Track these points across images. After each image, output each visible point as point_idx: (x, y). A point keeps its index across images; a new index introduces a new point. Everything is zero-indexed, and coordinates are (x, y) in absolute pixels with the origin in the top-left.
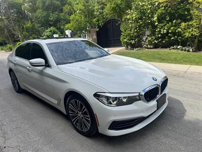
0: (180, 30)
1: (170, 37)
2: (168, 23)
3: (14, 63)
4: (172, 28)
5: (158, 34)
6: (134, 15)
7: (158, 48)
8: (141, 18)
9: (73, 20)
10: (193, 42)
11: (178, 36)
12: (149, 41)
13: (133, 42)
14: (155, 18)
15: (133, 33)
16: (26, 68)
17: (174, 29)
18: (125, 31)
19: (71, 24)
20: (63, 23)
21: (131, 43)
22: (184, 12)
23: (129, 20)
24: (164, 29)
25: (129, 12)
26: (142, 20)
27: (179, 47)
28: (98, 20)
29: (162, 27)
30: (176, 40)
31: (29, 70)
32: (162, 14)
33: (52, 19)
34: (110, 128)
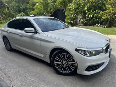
0: (100, 15)
1: (94, 20)
2: (93, 12)
3: (8, 32)
4: (95, 14)
5: (87, 18)
6: (74, 7)
7: (87, 25)
8: (78, 8)
9: (36, 8)
10: (106, 22)
11: (99, 19)
12: (82, 21)
13: (73, 22)
14: (86, 9)
15: (73, 17)
16: (18, 35)
17: (96, 15)
18: (68, 16)
19: (35, 10)
20: (29, 10)
21: (71, 23)
22: (102, 6)
23: (70, 9)
24: (91, 15)
25: (70, 5)
26: (78, 9)
27: (99, 25)
28: (51, 9)
29: (90, 14)
30: (98, 21)
31: (20, 36)
32: (90, 6)
33: (22, 8)
34: (86, 70)
